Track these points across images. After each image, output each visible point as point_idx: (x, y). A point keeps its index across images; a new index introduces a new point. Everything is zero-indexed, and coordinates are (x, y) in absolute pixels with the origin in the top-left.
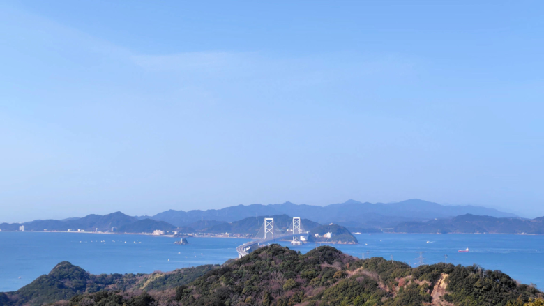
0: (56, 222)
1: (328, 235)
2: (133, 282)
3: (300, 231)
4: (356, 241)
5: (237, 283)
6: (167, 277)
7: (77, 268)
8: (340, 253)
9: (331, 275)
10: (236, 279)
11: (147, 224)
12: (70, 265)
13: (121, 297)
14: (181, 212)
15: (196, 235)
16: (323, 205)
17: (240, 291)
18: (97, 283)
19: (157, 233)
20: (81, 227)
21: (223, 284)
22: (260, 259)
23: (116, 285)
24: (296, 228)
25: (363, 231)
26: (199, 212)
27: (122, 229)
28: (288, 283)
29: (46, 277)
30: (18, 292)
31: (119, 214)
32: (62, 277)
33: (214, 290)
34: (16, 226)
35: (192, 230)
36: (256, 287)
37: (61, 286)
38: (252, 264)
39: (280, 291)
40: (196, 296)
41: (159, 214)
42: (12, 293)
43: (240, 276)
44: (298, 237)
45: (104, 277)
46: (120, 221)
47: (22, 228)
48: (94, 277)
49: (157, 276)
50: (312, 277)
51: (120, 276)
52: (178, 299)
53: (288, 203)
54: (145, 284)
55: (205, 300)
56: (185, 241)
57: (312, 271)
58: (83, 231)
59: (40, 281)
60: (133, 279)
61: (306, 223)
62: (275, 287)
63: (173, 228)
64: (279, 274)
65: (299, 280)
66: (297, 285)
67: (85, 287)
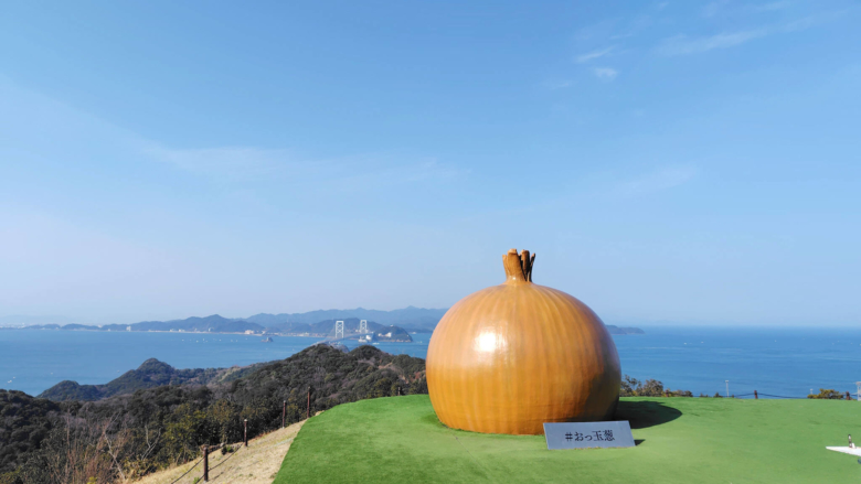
0: (160, 323)
1: (389, 335)
2: (213, 375)
3: (367, 331)
4: (411, 340)
5: (286, 377)
6: (242, 371)
7: (163, 364)
8: (378, 351)
9: (364, 370)
10: (284, 374)
11: (241, 325)
12: (156, 362)
13: (180, 391)
14: (271, 315)
15: (282, 335)
16: (388, 310)
17: (287, 383)
18: (181, 376)
19: (248, 332)
20: (182, 328)
21: (273, 377)
22: (308, 356)
23: (198, 379)
24: (363, 328)
25: (419, 331)
26: (287, 315)
27: (219, 329)
28: (328, 376)
29: (134, 372)
30: (107, 385)
31: (216, 316)
32: (149, 372)
33: (265, 383)
34: (124, 327)
35: (278, 330)
36: (301, 380)
37: (147, 380)
38: (300, 361)
39: (322, 383)
40: (249, 388)
41: (252, 317)
42: (102, 386)
43: (288, 371)
44: (364, 336)
45: (187, 371)
46: (217, 323)
47: (129, 329)
48: (178, 371)
49: (235, 370)
50: (349, 371)
51: (202, 370)
52: (233, 391)
53: (360, 309)
54: (224, 377)
55: (256, 391)
56: (270, 339)
57: (350, 367)
58: (184, 331)
59: (128, 375)
60: (213, 373)
61: (372, 325)
62: (318, 380)
63: (263, 328)
64: (322, 369)
65: (338, 374)
66: (336, 378)
67: (169, 380)
